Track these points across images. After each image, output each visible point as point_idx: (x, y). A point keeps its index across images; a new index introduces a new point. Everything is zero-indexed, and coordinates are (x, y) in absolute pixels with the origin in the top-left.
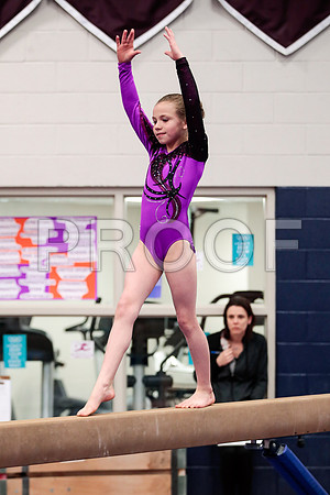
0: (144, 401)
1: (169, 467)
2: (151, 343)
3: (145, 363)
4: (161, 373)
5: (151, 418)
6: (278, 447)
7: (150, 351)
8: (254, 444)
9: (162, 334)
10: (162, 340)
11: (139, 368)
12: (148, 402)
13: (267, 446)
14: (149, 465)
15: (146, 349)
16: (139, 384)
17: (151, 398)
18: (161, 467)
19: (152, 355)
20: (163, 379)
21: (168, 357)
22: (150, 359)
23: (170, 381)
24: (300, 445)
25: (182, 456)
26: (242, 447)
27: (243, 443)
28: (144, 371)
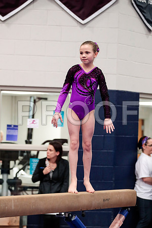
0: (7, 192)
1: (18, 224)
2: (12, 163)
3: (8, 173)
4: (16, 178)
5: (10, 200)
6: (72, 216)
7: (11, 167)
8: (60, 214)
9: (17, 159)
10: (17, 162)
11: (5, 175)
12: (9, 192)
13: (67, 216)
14: (8, 223)
15: (9, 166)
16: (5, 183)
17: (11, 190)
18: (14, 225)
19: (12, 169)
20: (17, 181)
21: (20, 170)
22: (11, 171)
23: (20, 182)
24: (83, 215)
25: (25, 219)
26: (55, 215)
27: (55, 214)
28: (7, 177)
